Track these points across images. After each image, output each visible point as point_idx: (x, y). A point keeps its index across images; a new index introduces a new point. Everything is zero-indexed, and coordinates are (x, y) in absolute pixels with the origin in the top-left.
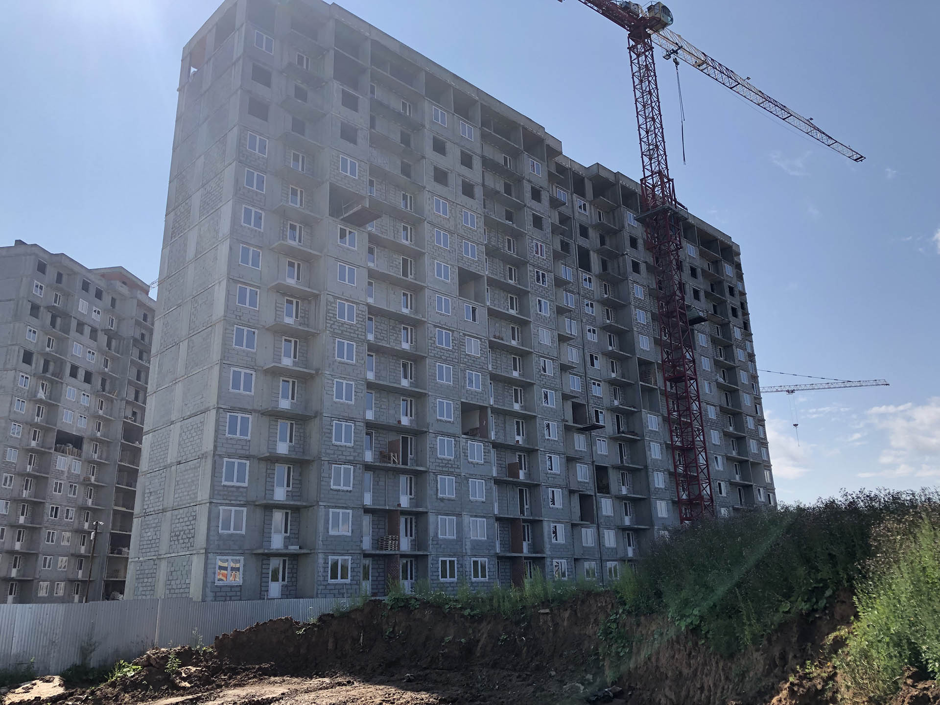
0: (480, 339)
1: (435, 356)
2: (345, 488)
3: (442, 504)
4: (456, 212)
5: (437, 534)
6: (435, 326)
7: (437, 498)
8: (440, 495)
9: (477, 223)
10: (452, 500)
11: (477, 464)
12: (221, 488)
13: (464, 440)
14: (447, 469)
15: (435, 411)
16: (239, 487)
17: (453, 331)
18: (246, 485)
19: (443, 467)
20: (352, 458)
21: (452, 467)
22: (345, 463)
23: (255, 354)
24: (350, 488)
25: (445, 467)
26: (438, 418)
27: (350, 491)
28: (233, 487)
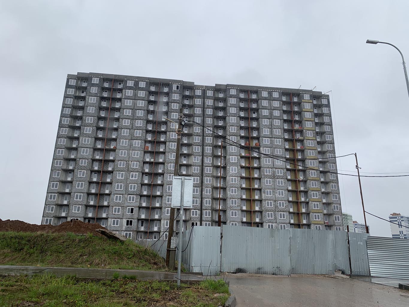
0: (139, 162)
1: (117, 170)
2: (78, 212)
3: (114, 216)
4: (133, 122)
5: (111, 224)
6: (119, 161)
7: (112, 214)
8: (113, 213)
9: (143, 124)
10: (119, 214)
11: (132, 202)
12: (46, 213)
13: (127, 195)
14: (118, 205)
15: (115, 188)
16: (51, 213)
17: (126, 161)
18: (53, 212)
19: (116, 204)
20: (81, 204)
21: (120, 204)
22: (78, 205)
23: (60, 178)
24: (80, 212)
25: (117, 204)
26: (116, 189)
27: (79, 213)
28: (49, 213)
